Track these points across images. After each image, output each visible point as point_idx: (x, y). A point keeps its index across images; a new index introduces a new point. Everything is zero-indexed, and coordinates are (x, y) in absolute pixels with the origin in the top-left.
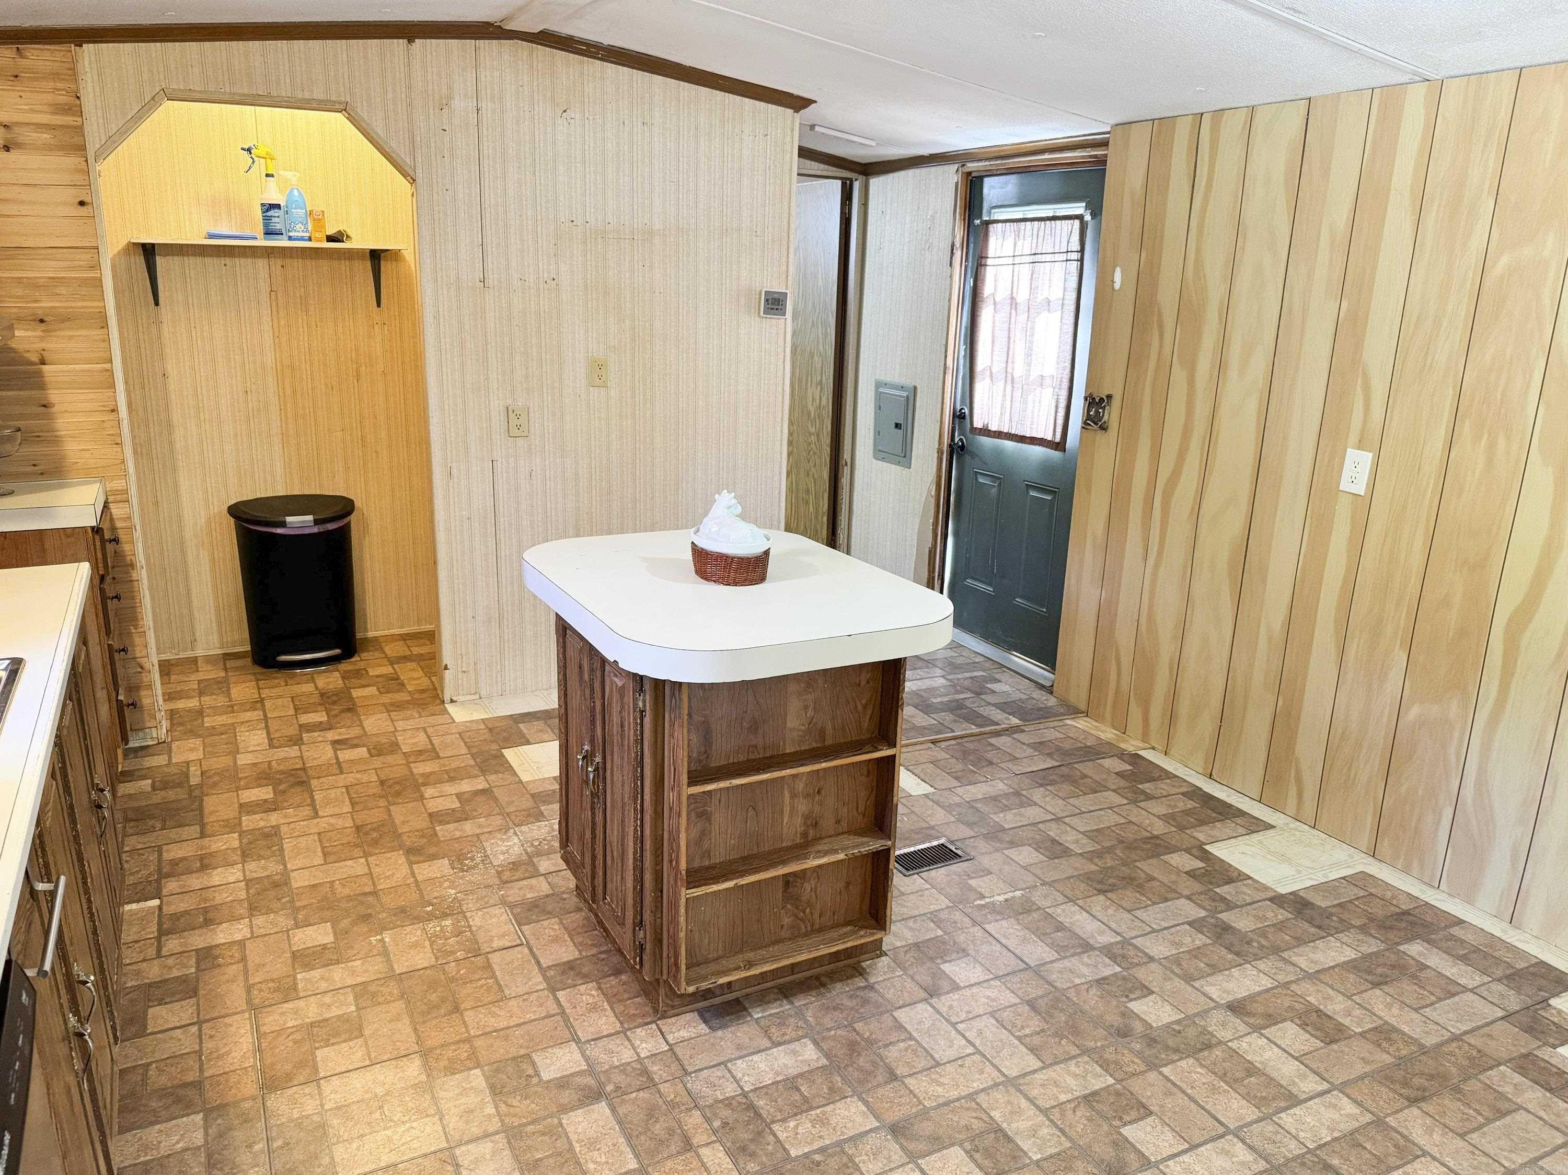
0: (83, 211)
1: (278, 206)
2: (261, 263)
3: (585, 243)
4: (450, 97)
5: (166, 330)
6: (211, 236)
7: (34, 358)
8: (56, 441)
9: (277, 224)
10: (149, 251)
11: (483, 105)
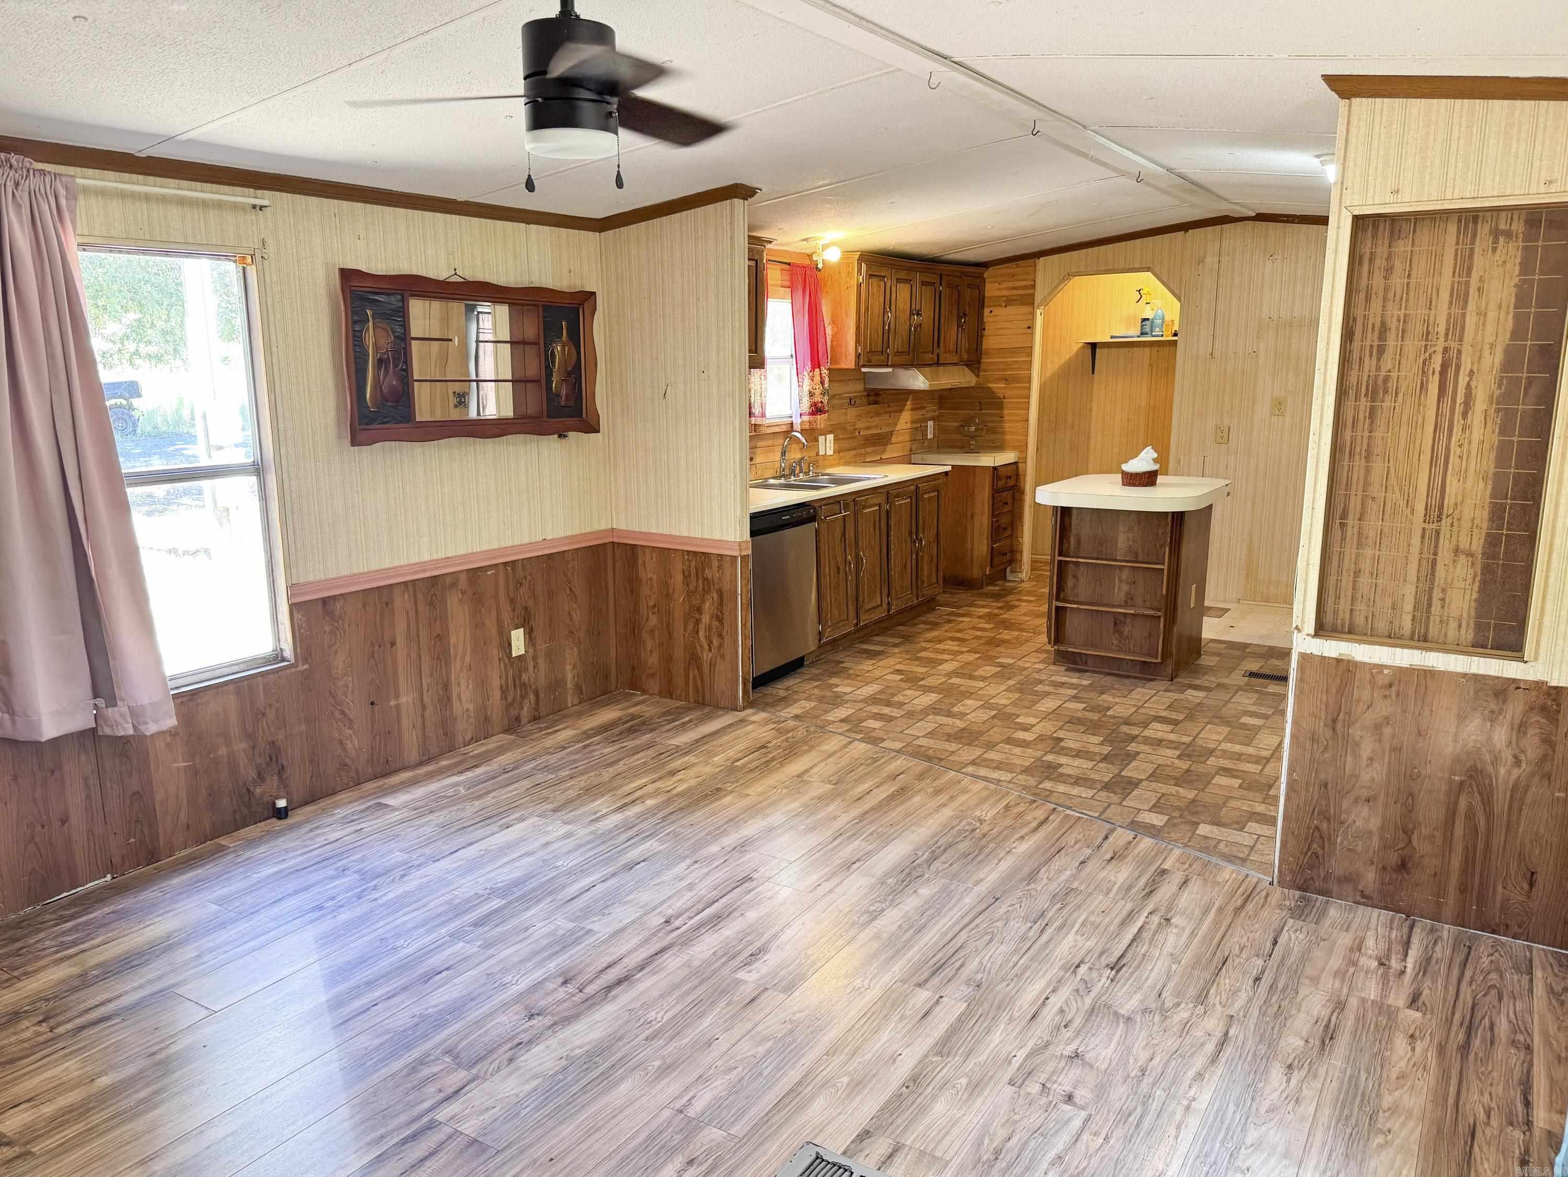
0: (1029, 331)
1: (1148, 319)
2: (1147, 350)
3: (1277, 329)
4: (1205, 257)
5: (1095, 386)
6: (1112, 337)
7: (1002, 396)
8: (1003, 433)
9: (1147, 329)
10: (1094, 346)
11: (1222, 259)
